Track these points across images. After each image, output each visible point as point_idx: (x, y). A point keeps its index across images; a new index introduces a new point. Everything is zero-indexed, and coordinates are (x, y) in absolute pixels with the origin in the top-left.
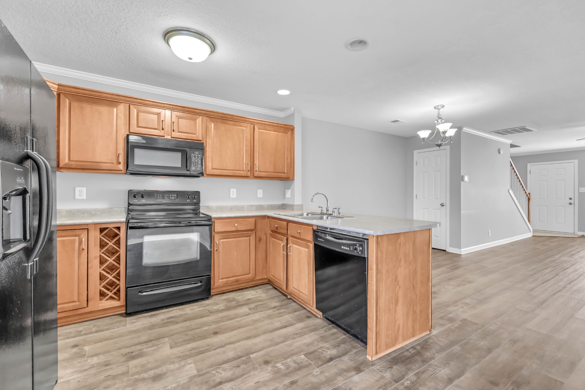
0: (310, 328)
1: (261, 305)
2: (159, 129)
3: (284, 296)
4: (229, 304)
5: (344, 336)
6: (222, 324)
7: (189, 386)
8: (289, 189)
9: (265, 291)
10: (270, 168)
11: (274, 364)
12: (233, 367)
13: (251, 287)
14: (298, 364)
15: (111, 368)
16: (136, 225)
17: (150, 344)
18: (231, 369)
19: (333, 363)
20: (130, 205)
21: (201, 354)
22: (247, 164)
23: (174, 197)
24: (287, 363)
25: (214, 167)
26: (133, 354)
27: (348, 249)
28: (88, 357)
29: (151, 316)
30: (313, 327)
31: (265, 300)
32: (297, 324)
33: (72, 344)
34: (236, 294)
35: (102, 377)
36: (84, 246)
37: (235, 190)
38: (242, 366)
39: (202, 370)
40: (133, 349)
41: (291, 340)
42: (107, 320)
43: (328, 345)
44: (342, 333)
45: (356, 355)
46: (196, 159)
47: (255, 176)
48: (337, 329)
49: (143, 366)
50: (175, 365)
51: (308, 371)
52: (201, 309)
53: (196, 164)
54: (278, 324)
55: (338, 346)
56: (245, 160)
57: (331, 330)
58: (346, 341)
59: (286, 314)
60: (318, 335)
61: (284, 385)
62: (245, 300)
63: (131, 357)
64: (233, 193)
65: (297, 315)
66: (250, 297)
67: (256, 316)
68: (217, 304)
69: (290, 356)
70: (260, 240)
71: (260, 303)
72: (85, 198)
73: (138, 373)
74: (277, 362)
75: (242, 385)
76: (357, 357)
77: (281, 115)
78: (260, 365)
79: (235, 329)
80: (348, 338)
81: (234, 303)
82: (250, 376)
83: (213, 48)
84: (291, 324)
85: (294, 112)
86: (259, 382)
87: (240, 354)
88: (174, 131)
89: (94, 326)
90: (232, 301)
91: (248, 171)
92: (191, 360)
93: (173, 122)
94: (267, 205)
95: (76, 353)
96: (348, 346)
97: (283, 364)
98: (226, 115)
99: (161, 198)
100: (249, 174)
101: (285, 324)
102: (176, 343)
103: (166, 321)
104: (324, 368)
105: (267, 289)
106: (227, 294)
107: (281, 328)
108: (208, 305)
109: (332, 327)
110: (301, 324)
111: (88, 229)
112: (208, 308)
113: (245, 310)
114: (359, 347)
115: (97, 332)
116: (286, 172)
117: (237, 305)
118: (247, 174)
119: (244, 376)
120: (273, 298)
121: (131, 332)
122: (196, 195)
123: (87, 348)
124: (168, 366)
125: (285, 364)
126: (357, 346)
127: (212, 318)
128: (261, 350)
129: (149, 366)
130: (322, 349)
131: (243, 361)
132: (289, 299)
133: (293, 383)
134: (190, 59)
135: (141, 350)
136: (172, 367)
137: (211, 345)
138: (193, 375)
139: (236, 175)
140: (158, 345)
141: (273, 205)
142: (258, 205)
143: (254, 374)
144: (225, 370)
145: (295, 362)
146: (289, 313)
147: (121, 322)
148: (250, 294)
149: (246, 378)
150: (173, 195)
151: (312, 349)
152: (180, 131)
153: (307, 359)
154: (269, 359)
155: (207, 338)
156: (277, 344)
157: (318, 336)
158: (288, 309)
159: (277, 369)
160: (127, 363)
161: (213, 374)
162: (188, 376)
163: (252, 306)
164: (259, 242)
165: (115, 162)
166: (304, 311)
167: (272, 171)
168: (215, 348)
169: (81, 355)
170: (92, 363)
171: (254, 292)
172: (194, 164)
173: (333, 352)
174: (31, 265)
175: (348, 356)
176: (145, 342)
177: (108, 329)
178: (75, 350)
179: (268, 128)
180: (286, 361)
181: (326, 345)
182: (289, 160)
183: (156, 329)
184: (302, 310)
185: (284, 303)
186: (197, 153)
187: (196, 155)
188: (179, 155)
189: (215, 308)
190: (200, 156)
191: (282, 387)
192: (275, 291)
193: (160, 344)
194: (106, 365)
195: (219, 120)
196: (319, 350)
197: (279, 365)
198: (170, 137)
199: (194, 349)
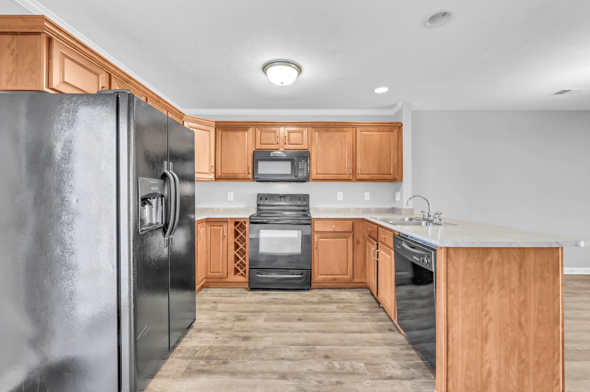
0: (387, 341)
1: (350, 306)
2: (275, 144)
3: (377, 304)
4: (323, 299)
5: (420, 361)
6: (308, 314)
7: (261, 353)
8: (398, 191)
9: (361, 295)
10: (373, 170)
11: (332, 361)
12: (298, 350)
13: (349, 288)
14: (354, 370)
15: (225, 323)
16: (255, 221)
17: (253, 314)
18: (296, 351)
19: (390, 383)
20: (258, 205)
21: (281, 332)
22: (349, 168)
23: (289, 199)
24: (343, 365)
25: (319, 172)
26: (241, 318)
27: (419, 260)
28: (218, 311)
29: (264, 294)
30: (390, 342)
31: (356, 303)
32: (374, 333)
33: (214, 301)
34: (333, 292)
35: (218, 327)
36: (225, 234)
37: (342, 193)
38: (305, 353)
39: (275, 344)
40: (242, 314)
41: (360, 346)
42: (237, 290)
43: (396, 364)
44: (420, 357)
45: (422, 384)
46: (303, 166)
47: (357, 179)
48: (416, 351)
49: (242, 327)
50: (260, 334)
51: (360, 379)
52: (300, 298)
53: (302, 171)
54: (356, 328)
55: (407, 368)
56: (347, 164)
57: (408, 350)
58: (420, 367)
59: (369, 321)
60: (391, 350)
61: (330, 382)
62: (337, 299)
63: (239, 319)
64: (340, 196)
65: (380, 325)
66: (344, 297)
67: (340, 315)
68: (313, 297)
69: (351, 360)
70: (358, 242)
71: (350, 305)
72: (233, 200)
73: (237, 331)
74: (335, 360)
75: (297, 367)
76: (423, 387)
77: (391, 112)
78: (319, 357)
79: (316, 321)
80: (424, 364)
81: (327, 299)
82: (306, 362)
83: (299, 69)
84: (368, 332)
85: (402, 107)
86: (312, 370)
87: (309, 342)
88: (285, 144)
89: (229, 293)
90: (326, 297)
91: (350, 174)
92: (272, 334)
93: (285, 137)
94: (374, 208)
95: (213, 307)
96: (419, 373)
97: (339, 364)
98: (329, 123)
99: (279, 200)
100: (351, 177)
101: (362, 330)
102: (269, 318)
103: (271, 300)
104: (378, 383)
105: (364, 293)
106: (326, 290)
107: (357, 332)
108: (306, 296)
109: (411, 348)
110: (379, 334)
111: (227, 222)
112: (304, 298)
113: (333, 307)
114: (432, 379)
115: (229, 296)
116: (392, 173)
117: (329, 301)
118: (349, 177)
119: (303, 361)
120: (364, 303)
121: (247, 302)
122: (305, 198)
123: (219, 306)
124: (256, 333)
125: (342, 365)
126: (430, 376)
127: (303, 307)
128: (327, 345)
129: (246, 329)
130: (387, 365)
131: (309, 349)
132: (381, 307)
133: (338, 383)
134: (282, 83)
135: (246, 316)
136: (258, 334)
137: (292, 328)
138: (268, 345)
139: (339, 178)
140: (257, 316)
141: (381, 208)
142: (365, 208)
143: (311, 363)
144: (291, 351)
145: (352, 367)
146: (373, 321)
147: (244, 293)
148: (345, 295)
149: (303, 362)
150: (288, 198)
151: (376, 361)
152: (290, 143)
153: (365, 369)
154: (330, 354)
155: (291, 322)
156: (344, 345)
157: (390, 352)
158: (374, 316)
159: (332, 366)
160: (235, 323)
161: (281, 350)
162: (264, 345)
163: (341, 305)
164: (357, 245)
165: (246, 173)
166: (390, 323)
167: (376, 172)
168: (293, 331)
169: (214, 309)
170: (218, 316)
171: (350, 293)
172: (301, 171)
173: (398, 372)
174: (167, 240)
175: (412, 382)
176: (251, 312)
177: (235, 297)
178: (214, 305)
179: (371, 129)
180: (344, 363)
181: (394, 363)
182: (396, 160)
183: (262, 304)
184: (389, 321)
185: (373, 310)
186: (303, 161)
187: (303, 163)
188: (289, 164)
189: (310, 299)
190: (306, 164)
191: (327, 382)
192: (371, 297)
193: (259, 316)
194: (224, 320)
195: (322, 129)
196: (383, 365)
197: (336, 364)
198: (283, 149)
199: (278, 327)
